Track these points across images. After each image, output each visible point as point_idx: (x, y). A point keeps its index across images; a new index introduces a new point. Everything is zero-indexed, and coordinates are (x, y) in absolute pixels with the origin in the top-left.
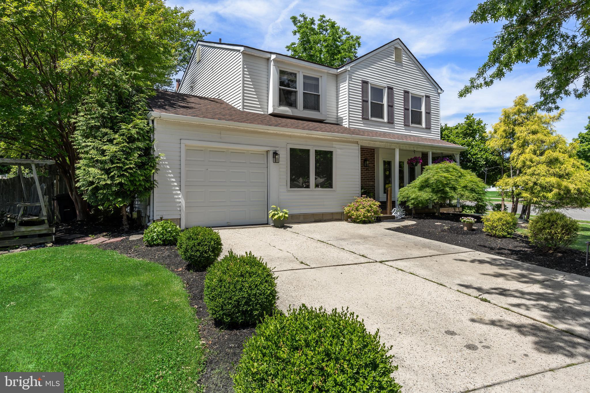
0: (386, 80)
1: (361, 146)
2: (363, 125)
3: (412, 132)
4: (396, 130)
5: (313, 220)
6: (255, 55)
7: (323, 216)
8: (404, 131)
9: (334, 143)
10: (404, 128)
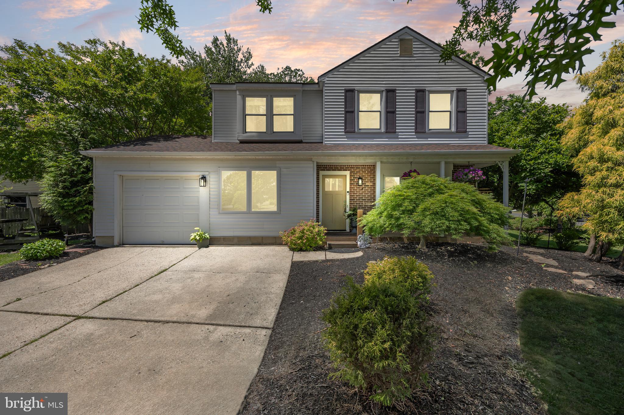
0: (384, 82)
1: (317, 163)
2: (346, 140)
3: (429, 139)
4: (400, 140)
5: (251, 243)
6: (224, 89)
7: (262, 239)
8: (416, 139)
9: (277, 162)
10: (415, 137)
